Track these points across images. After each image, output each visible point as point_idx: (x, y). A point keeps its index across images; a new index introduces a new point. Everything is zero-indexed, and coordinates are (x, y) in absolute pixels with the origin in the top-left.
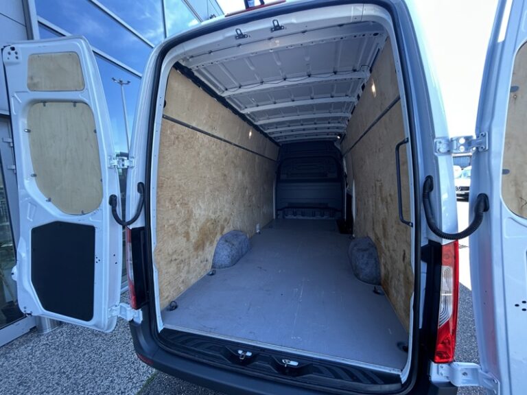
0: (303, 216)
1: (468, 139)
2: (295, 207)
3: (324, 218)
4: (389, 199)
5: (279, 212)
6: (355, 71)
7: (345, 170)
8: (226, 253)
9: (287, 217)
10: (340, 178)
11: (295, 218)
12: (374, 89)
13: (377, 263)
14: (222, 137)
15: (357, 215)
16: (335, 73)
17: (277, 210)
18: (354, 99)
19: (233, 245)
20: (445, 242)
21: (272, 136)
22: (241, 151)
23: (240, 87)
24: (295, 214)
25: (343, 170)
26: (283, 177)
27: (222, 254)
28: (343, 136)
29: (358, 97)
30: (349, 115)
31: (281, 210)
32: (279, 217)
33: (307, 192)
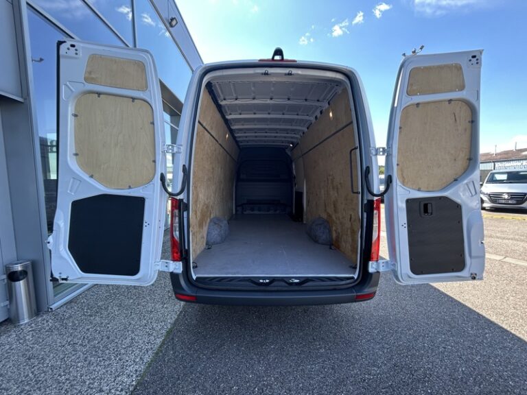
0: (259, 210)
1: (383, 148)
2: (252, 204)
3: (278, 212)
4: (339, 186)
5: (238, 208)
6: (318, 101)
7: (294, 173)
8: (216, 232)
9: (245, 213)
10: (290, 179)
11: (252, 213)
12: (331, 115)
13: (330, 231)
14: (214, 136)
15: (308, 205)
16: (306, 100)
17: (236, 206)
18: (312, 119)
19: (221, 226)
20: (375, 198)
21: (238, 139)
22: (222, 150)
23: (236, 99)
24: (252, 210)
25: (292, 173)
26: (242, 176)
27: (214, 233)
28: (295, 145)
29: (316, 117)
30: (305, 129)
31: (239, 206)
32: (238, 213)
33: (262, 190)
